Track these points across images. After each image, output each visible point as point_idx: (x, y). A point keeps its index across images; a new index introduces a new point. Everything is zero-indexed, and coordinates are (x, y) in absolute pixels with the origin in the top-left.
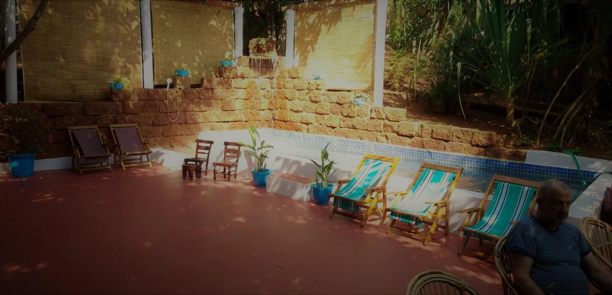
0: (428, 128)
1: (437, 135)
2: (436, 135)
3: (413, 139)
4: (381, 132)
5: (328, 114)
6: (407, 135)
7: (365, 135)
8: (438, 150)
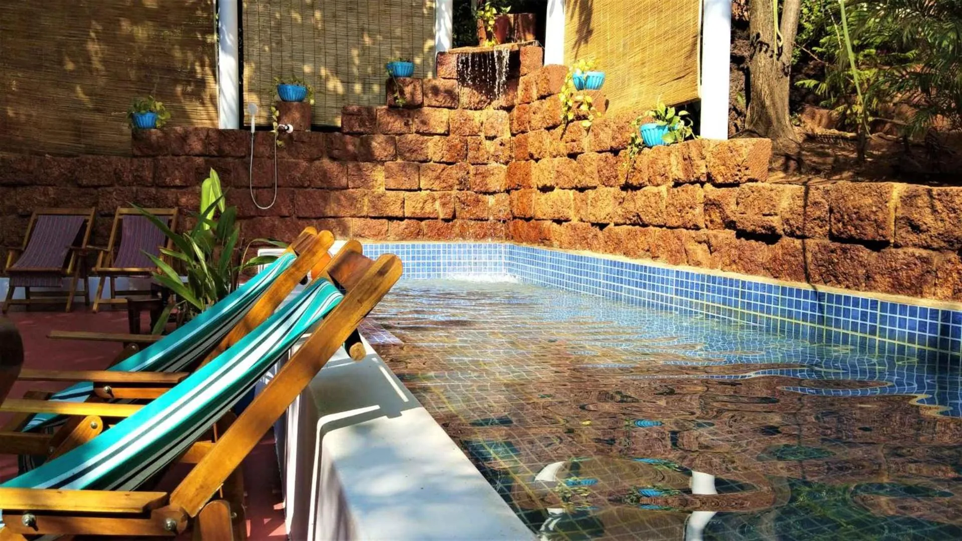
0: (820, 200)
1: (844, 224)
2: (840, 225)
3: (777, 248)
4: (697, 228)
5: (595, 188)
6: (760, 230)
7: (661, 243)
8: (848, 287)
